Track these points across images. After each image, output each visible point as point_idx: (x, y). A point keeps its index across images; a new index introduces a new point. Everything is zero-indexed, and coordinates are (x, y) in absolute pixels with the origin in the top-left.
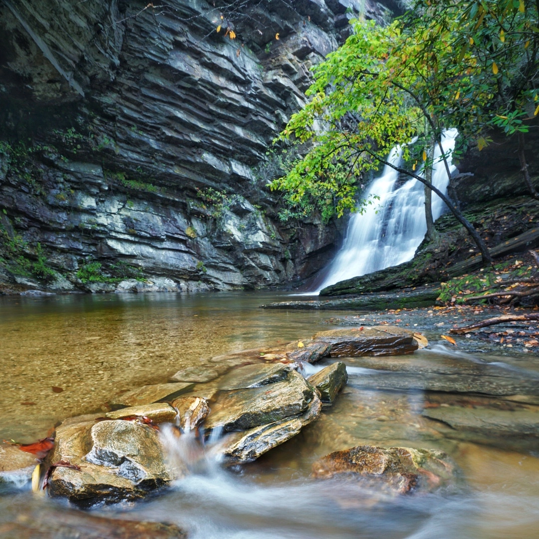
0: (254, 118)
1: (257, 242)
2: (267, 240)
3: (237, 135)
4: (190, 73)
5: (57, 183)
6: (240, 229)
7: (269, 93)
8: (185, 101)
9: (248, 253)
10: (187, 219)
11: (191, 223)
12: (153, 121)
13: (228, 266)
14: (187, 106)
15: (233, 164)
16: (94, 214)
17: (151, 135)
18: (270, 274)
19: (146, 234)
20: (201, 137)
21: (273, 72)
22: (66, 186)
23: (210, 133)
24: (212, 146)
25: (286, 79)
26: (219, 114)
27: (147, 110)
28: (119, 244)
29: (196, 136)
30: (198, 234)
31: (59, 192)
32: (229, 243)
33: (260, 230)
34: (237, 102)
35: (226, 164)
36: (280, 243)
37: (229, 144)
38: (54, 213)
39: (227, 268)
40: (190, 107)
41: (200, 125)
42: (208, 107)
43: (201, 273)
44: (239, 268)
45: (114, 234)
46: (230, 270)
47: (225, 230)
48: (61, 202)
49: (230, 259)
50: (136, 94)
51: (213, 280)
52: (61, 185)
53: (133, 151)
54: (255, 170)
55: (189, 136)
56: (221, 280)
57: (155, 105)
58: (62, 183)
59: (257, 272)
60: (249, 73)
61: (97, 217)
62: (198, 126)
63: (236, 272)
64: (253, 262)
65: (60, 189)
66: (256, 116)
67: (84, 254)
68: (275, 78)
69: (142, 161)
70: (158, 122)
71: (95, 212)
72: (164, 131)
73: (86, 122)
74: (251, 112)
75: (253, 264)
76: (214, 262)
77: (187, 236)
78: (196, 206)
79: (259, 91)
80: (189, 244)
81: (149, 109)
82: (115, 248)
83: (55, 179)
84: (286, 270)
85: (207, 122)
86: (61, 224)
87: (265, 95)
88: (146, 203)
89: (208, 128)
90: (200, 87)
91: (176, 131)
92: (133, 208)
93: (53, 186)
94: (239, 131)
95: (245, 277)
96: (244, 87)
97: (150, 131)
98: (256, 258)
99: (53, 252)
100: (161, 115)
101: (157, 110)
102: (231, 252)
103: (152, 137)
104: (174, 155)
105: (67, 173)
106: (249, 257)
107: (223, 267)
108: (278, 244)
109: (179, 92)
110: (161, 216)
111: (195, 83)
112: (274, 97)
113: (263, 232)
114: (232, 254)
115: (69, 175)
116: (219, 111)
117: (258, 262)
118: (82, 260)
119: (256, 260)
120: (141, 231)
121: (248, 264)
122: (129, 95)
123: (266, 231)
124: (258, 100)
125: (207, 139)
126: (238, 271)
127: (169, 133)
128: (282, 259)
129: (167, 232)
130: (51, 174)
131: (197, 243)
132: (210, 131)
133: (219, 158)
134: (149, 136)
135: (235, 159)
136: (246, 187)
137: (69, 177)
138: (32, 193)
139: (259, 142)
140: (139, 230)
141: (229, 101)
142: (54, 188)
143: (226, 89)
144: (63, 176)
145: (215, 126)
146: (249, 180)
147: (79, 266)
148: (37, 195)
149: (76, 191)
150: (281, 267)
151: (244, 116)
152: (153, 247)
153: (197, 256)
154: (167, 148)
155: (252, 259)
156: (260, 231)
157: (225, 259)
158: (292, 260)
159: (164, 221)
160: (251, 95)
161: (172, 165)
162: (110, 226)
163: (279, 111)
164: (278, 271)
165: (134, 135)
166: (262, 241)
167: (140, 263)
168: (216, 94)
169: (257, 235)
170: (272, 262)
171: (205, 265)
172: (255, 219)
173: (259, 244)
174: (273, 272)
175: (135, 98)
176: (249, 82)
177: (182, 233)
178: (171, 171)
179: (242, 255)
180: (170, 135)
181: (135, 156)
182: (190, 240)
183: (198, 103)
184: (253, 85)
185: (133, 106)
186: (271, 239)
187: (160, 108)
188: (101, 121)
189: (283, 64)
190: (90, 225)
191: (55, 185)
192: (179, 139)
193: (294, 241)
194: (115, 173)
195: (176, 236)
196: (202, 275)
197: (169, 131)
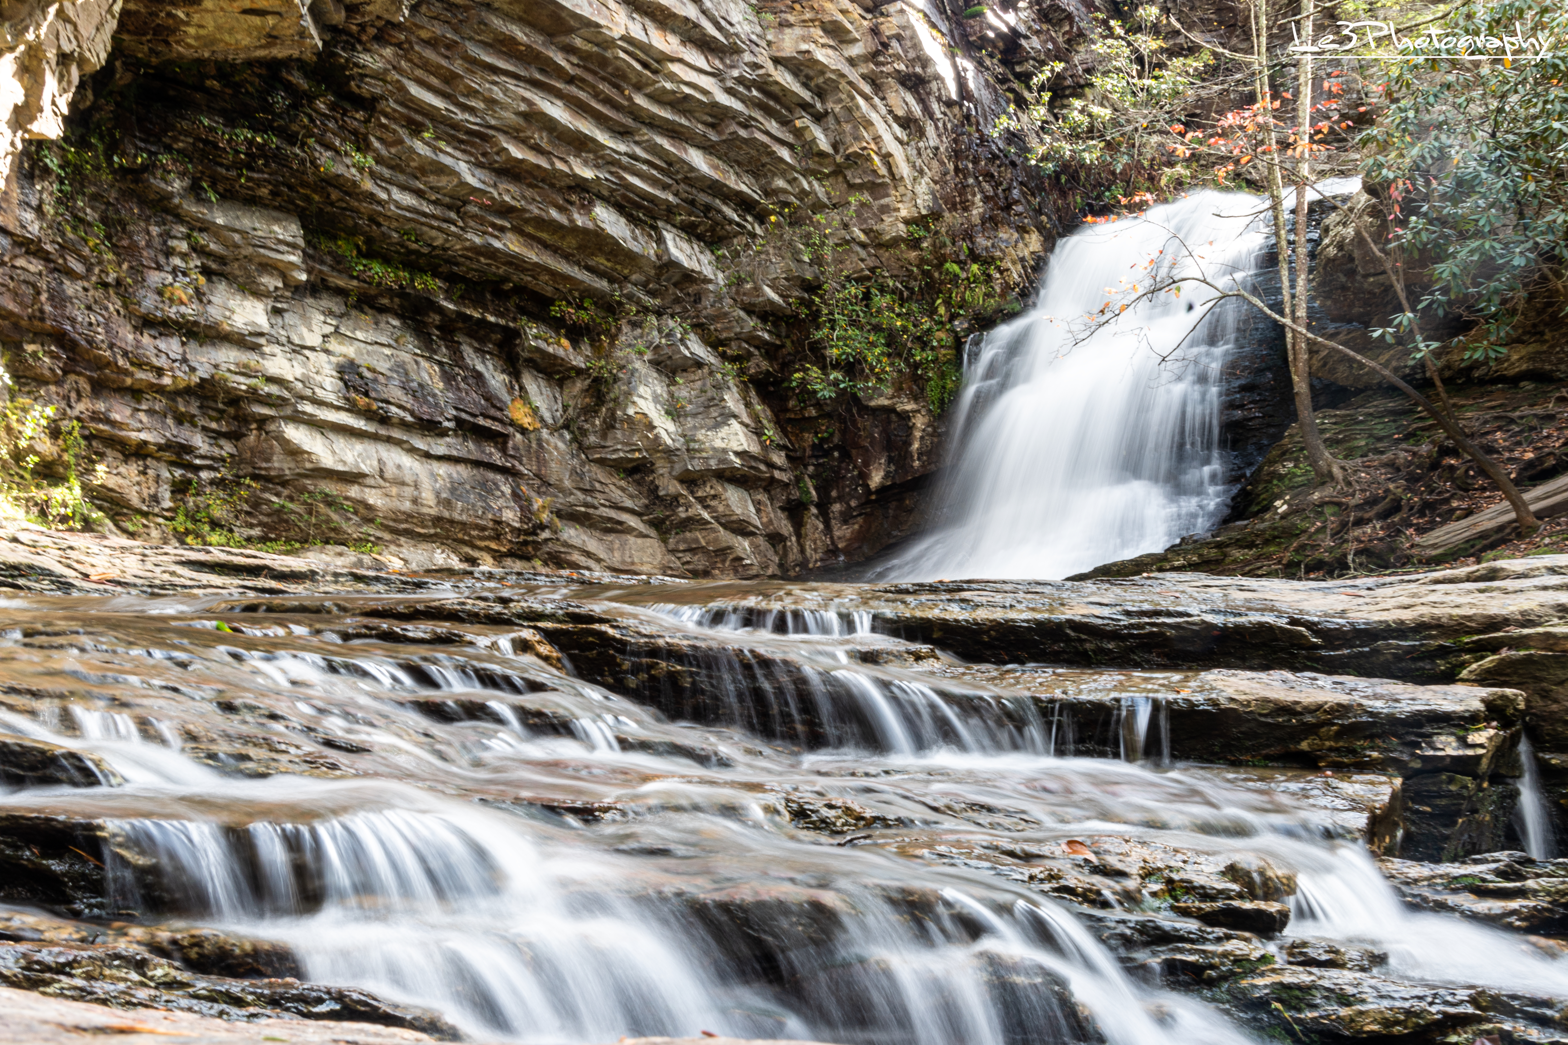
0: (743, 133)
1: (725, 451)
2: (754, 448)
3: (692, 169)
4: (602, 22)
5: (169, 253)
6: (674, 412)
7: (784, 78)
8: (571, 80)
9: (690, 480)
10: (509, 374)
11: (522, 388)
12: (478, 120)
13: (625, 517)
14: (573, 90)
15: (668, 236)
16: (255, 348)
17: (464, 151)
18: (751, 544)
19: (402, 413)
20: (597, 167)
21: (798, 31)
22: (192, 265)
23: (625, 160)
24: (623, 191)
25: (830, 52)
26: (654, 116)
27: (473, 93)
28: (319, 436)
29: (586, 163)
30: (542, 420)
31: (170, 279)
32: (639, 450)
33: (735, 417)
34: (705, 92)
35: (650, 236)
36: (787, 456)
37: (665, 187)
38: (146, 340)
39: (621, 523)
40: (582, 95)
41: (603, 137)
42: (630, 99)
43: (546, 534)
44: (657, 525)
45: (308, 408)
46: (630, 530)
47: (631, 411)
48: (174, 309)
49: (631, 496)
50: (448, 53)
51: (576, 557)
52: (177, 261)
53: (404, 188)
54: (724, 256)
55: (566, 162)
56: (599, 560)
57: (495, 83)
58: (184, 256)
59: (716, 540)
60: (738, 29)
61: (263, 355)
62: (594, 140)
63: (646, 536)
64: (706, 507)
65: (175, 271)
66: (745, 126)
67: (198, 462)
68: (804, 47)
69: (425, 215)
70: (493, 122)
71: (262, 341)
72: (505, 145)
73: (295, 106)
74: (734, 118)
75: (706, 515)
76: (586, 505)
77: (512, 423)
78: (546, 340)
79: (761, 72)
80: (516, 448)
81: (477, 92)
82: (306, 448)
83: (165, 243)
84: (799, 536)
85: (622, 133)
86: (160, 372)
87: (777, 83)
88: (396, 323)
89: (622, 148)
90: (622, 55)
91: (537, 149)
92: (360, 335)
93: (157, 263)
94: (698, 159)
95: (673, 552)
96: (721, 60)
97: (462, 142)
98: (714, 497)
99: (108, 451)
100: (504, 107)
101: (498, 94)
102: (637, 477)
103: (466, 158)
104: (518, 205)
105: (201, 230)
106: (692, 493)
107: (610, 520)
108: (778, 458)
109: (560, 59)
110: (440, 364)
111: (608, 43)
112: (796, 87)
113: (742, 423)
114: (639, 483)
115: (205, 235)
116: (655, 109)
117: (721, 508)
118: (189, 482)
119: (713, 503)
120: (388, 402)
121: (691, 512)
122: (430, 54)
123: (747, 420)
124: (755, 93)
125: (611, 173)
126: (653, 533)
127: (517, 152)
128: (789, 501)
129: (456, 408)
130: (155, 230)
131: (540, 446)
132: (626, 154)
133: (632, 220)
134: (458, 154)
135: (674, 226)
136: (697, 298)
137: (203, 239)
138: (94, 279)
139: (744, 188)
140: (383, 401)
141: (687, 90)
142: (159, 268)
143: (681, 61)
144: (188, 237)
145: (637, 143)
146: (710, 281)
147: (173, 499)
148: (105, 285)
149: (209, 280)
150: (785, 527)
151: (713, 126)
152: (412, 450)
153: (537, 482)
154: (502, 186)
155: (701, 500)
156: (733, 421)
157: (617, 495)
158: (818, 506)
159: (448, 378)
160: (740, 80)
161: (502, 229)
162: (299, 385)
163: (803, 121)
164: (775, 539)
165: (420, 148)
166: (740, 449)
167: (373, 498)
168: (655, 72)
169: (724, 431)
170: (758, 511)
171: (559, 514)
172: (717, 387)
173: (732, 457)
174: (761, 541)
175: (444, 62)
176: (736, 51)
177: (498, 414)
178: (497, 244)
179: (673, 487)
180: (520, 156)
181: (408, 199)
182: (518, 436)
183: (604, 87)
184: (747, 57)
185: (434, 81)
186: (762, 443)
187: (506, 91)
188: (332, 107)
189: (827, 18)
190: (242, 379)
191: (162, 260)
192: (538, 167)
193: (827, 453)
194: (334, 238)
195: (481, 421)
196: (546, 540)
197: (517, 147)
